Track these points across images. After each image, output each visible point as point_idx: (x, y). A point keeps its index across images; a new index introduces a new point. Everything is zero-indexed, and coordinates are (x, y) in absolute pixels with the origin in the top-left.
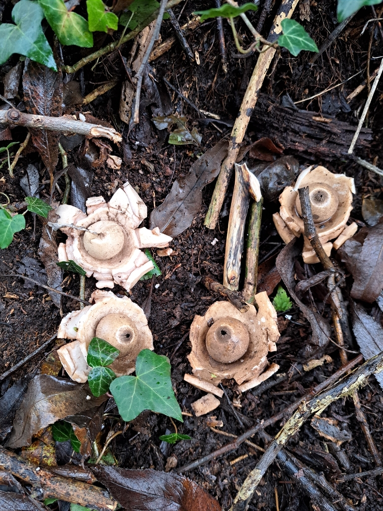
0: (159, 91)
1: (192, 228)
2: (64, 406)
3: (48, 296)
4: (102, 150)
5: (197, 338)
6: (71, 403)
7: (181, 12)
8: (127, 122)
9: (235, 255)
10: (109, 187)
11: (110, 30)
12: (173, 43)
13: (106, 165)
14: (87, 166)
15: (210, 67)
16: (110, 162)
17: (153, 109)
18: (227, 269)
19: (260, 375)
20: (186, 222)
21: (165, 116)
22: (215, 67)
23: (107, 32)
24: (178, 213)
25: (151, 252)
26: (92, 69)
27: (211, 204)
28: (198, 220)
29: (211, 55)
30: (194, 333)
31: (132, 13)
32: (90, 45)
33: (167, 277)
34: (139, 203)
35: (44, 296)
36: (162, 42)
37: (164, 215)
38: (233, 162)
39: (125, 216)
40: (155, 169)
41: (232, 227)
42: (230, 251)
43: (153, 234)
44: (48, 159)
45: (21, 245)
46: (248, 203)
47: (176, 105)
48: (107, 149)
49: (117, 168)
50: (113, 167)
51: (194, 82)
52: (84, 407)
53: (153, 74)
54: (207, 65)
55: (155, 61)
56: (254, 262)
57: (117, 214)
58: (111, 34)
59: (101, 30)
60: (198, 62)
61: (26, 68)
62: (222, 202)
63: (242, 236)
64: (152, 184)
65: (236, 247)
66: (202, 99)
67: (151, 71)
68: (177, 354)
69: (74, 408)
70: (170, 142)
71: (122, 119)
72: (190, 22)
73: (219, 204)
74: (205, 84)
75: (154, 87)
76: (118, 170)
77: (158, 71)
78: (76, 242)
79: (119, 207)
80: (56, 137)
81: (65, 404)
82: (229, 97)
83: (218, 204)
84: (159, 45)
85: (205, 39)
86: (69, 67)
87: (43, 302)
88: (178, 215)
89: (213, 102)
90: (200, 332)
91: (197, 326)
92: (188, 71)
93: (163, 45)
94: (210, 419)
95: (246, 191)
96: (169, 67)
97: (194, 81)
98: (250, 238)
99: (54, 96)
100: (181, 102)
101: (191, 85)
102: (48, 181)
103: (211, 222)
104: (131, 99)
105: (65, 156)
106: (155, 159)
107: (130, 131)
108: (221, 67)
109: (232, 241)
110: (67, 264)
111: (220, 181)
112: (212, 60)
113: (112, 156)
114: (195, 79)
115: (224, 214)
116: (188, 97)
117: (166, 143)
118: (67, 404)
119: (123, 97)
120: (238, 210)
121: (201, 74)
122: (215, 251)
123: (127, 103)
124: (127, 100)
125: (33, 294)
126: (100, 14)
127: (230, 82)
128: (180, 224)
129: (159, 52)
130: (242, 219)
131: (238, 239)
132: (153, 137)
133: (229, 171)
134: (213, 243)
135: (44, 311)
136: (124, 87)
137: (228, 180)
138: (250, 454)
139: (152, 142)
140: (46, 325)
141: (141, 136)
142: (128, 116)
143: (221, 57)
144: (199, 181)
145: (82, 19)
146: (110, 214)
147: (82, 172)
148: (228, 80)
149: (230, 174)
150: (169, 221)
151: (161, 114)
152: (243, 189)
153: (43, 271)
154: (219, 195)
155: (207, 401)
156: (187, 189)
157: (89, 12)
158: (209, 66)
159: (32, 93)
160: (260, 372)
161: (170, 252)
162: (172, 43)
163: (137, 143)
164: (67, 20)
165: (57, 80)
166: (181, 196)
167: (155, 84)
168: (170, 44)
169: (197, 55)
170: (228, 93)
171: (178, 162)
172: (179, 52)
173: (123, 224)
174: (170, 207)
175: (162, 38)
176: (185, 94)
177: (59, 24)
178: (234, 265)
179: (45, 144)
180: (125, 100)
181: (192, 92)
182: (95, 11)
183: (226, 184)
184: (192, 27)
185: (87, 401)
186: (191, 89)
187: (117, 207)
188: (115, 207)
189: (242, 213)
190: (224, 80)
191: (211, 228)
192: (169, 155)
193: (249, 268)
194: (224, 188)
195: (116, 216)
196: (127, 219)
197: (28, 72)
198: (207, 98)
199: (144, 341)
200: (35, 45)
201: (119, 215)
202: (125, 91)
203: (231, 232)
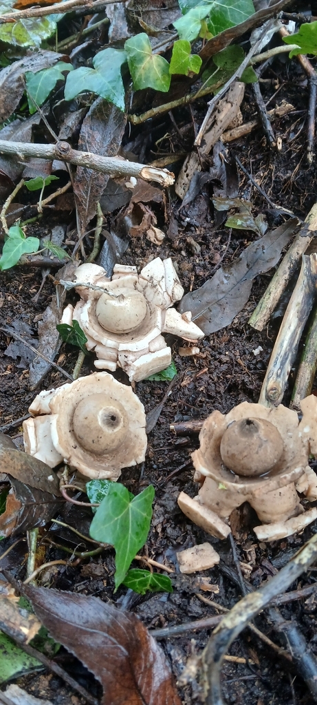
0: (227, 172)
1: (232, 329)
2: (20, 468)
3: (28, 373)
4: (146, 216)
5: (210, 439)
6: (28, 470)
7: (271, 99)
8: (181, 196)
9: (283, 364)
10: (141, 262)
11: (190, 72)
12: (255, 126)
13: (145, 235)
14: (123, 233)
15: (293, 156)
16: (150, 234)
17: (215, 189)
18: (268, 379)
19: (289, 519)
20: (225, 319)
21: (227, 198)
22: (299, 157)
23: (187, 74)
24: (216, 306)
25: (174, 340)
26: (157, 143)
27: (262, 298)
28: (242, 320)
29: (296, 143)
30: (207, 429)
31: (217, 68)
32: (166, 89)
33: (184, 383)
34: (176, 281)
35: (24, 372)
36: (242, 125)
37: (197, 305)
38: (300, 252)
39: (155, 289)
40: (202, 251)
41: (284, 328)
42: (277, 358)
43: (183, 318)
44: (85, 210)
45: (18, 306)
46: (311, 302)
47: (244, 191)
48: (152, 219)
49: (157, 242)
50: (152, 240)
51: (271, 171)
52: (40, 485)
53: (225, 154)
54: (290, 153)
55: (229, 142)
56: (307, 381)
57: (146, 286)
58: (191, 76)
59: (181, 73)
60: (280, 147)
61: (89, 113)
62: (278, 298)
63: (296, 342)
64: (194, 266)
65: (285, 354)
66: (275, 191)
67: (222, 151)
68: (174, 478)
69: (29, 477)
70: (226, 225)
71: (177, 191)
72: (278, 108)
73: (274, 299)
74: (284, 174)
75: (222, 169)
76: (157, 246)
77: (230, 153)
78: (88, 305)
79: (152, 277)
80: (101, 187)
81: (22, 466)
82: (310, 195)
83: (271, 298)
84: (238, 126)
85: (292, 128)
86: (135, 116)
87: (21, 378)
88: (216, 309)
89: (289, 198)
90: (215, 433)
91: (213, 423)
92: (265, 159)
93: (243, 126)
94: (201, 580)
95: (312, 286)
96: (244, 153)
97: (270, 169)
98: (307, 348)
99: (112, 143)
100: (250, 189)
101: (266, 173)
102: (72, 243)
103: (258, 321)
104: (193, 172)
105: (102, 219)
106: (204, 241)
107: (182, 206)
108: (306, 156)
109: (282, 346)
110: (69, 329)
111: (280, 272)
112: (296, 148)
113: (155, 229)
114: (272, 167)
115: (278, 314)
116: (260, 186)
117: (223, 226)
118: (24, 467)
119: (184, 168)
120: (297, 308)
121: (280, 163)
122: (257, 363)
123: (187, 176)
124: (188, 171)
125: (11, 369)
126: (185, 56)
127: (314, 178)
128: (217, 320)
129: (236, 133)
130: (300, 320)
131: (291, 344)
132: (207, 221)
133: (294, 262)
134: (256, 352)
135: (18, 389)
136: (187, 158)
137: (291, 273)
138: (250, 661)
139: (205, 226)
140: (15, 407)
141: (194, 213)
142: (184, 189)
143: (307, 144)
144: (250, 272)
145: (164, 61)
146: (138, 285)
147: (116, 239)
148: (312, 173)
149: (294, 266)
150: (204, 312)
151: (224, 197)
152: (308, 283)
153: (34, 341)
154: (275, 290)
155: (200, 553)
156: (233, 281)
157: (173, 52)
158: (291, 154)
159: (89, 137)
160: (289, 515)
161: (195, 351)
162: (253, 125)
163: (188, 219)
164: (149, 62)
165: (119, 127)
166: (223, 288)
167: (224, 165)
168: (251, 126)
169: (280, 140)
170: (309, 191)
171: (231, 251)
172: (260, 138)
173: (149, 300)
174: (207, 297)
175: (243, 119)
176: (257, 181)
177: (140, 66)
178: (278, 376)
179: (87, 193)
180: (185, 172)
181: (266, 181)
182: (179, 52)
183: (287, 276)
184: (281, 113)
185: (46, 481)
186: (265, 178)
187: (148, 278)
188: (146, 277)
189: (301, 312)
190: (307, 172)
191: (256, 328)
192: (221, 242)
193: (298, 388)
194: (284, 281)
195: (144, 289)
196: (156, 294)
197: (92, 117)
198: (283, 191)
199: (134, 447)
200: (109, 84)
201: (148, 288)
202: (188, 162)
203: (283, 334)
